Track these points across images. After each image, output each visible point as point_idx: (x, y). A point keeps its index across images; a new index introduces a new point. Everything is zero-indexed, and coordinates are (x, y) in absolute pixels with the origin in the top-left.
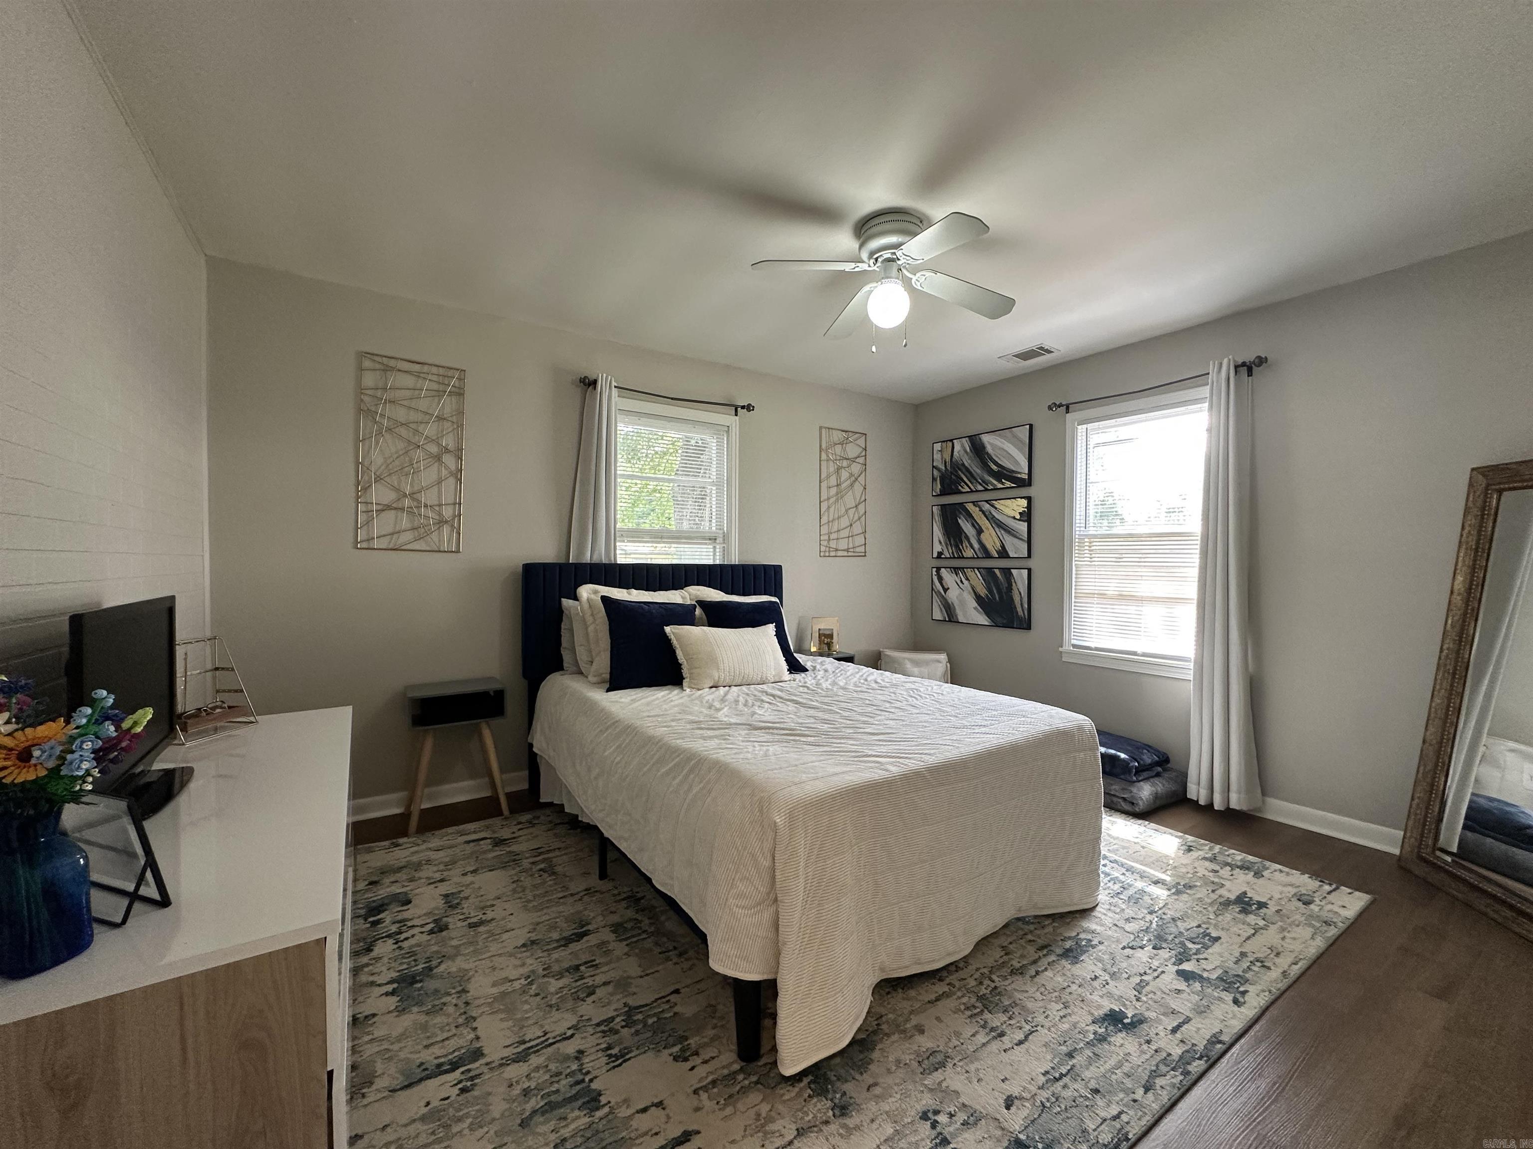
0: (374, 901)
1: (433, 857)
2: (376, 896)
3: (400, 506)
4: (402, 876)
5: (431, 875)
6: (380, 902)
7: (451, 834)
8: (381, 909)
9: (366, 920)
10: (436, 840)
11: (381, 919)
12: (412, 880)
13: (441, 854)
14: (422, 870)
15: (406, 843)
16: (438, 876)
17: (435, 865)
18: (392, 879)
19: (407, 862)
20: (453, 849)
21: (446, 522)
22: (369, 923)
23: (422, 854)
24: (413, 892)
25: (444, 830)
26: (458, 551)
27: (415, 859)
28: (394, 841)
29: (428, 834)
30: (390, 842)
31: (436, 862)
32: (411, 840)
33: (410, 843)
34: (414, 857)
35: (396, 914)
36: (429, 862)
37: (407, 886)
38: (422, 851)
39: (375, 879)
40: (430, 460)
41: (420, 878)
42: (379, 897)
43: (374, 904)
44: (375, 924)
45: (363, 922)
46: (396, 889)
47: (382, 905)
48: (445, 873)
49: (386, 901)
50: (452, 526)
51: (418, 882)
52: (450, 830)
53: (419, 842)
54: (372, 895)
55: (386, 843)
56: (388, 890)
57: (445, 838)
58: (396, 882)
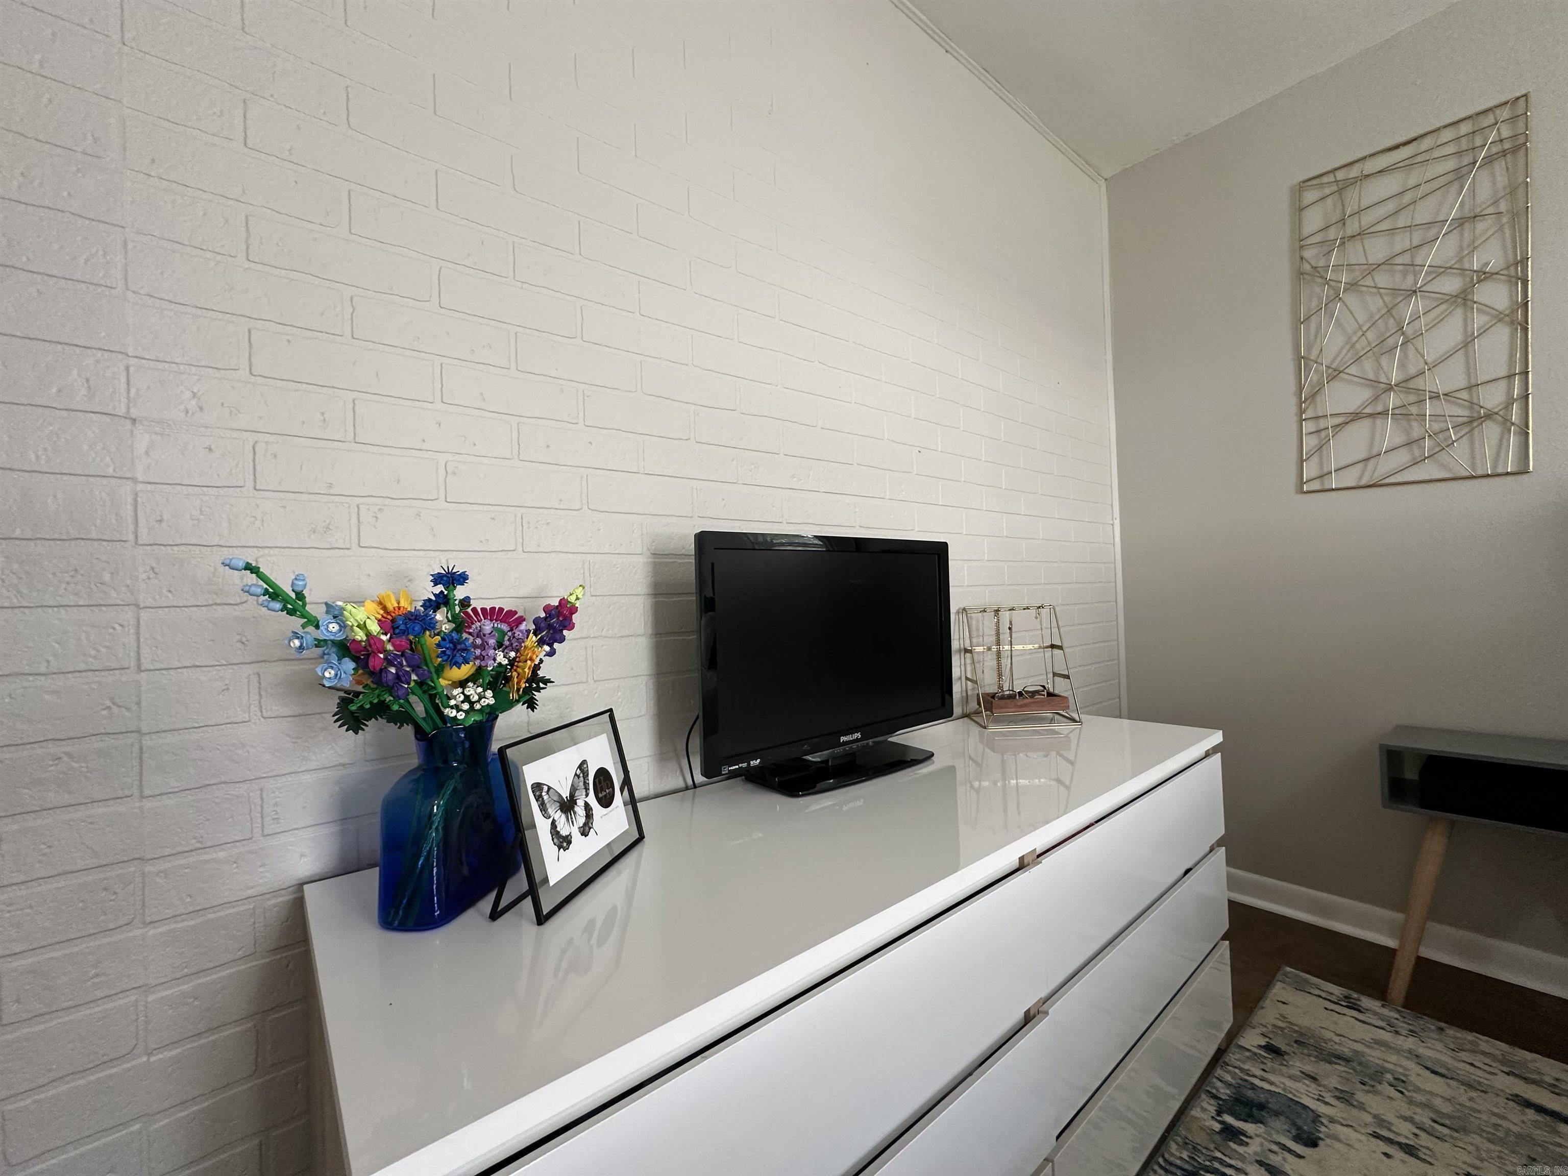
0: (1254, 1087)
1: (1413, 1078)
2: (1262, 1080)
3: (1380, 409)
4: (1333, 1075)
5: (1390, 1117)
6: (1262, 1098)
7: (1483, 1053)
8: (1255, 1111)
9: (1219, 1113)
10: (1439, 1046)
11: (1244, 1133)
12: (1344, 1097)
13: (1436, 1085)
14: (1377, 1093)
15: (1375, 1013)
16: (1404, 1131)
17: (1411, 1102)
18: (1308, 1068)
19: (1356, 1052)
20: (1474, 1094)
21: (1489, 416)
22: (1220, 1122)
23: (1394, 1058)
24: (1330, 1125)
25: (1471, 1036)
26: (1523, 471)
27: (1375, 1056)
28: (1355, 995)
29: (1431, 1025)
30: (1344, 991)
31: (1419, 1098)
32: (1385, 1012)
33: (1382, 1018)
34: (1374, 1053)
35: (1275, 1148)
36: (1399, 1083)
37: (1327, 1103)
38: (1398, 1051)
39: (1279, 1043)
40: (1444, 307)
41: (1362, 1107)
42: (1267, 1086)
43: (1250, 1093)
44: (1231, 1133)
45: (1214, 1114)
46: (1305, 1093)
47: (1262, 1107)
48: (1425, 1140)
49: (1273, 1104)
50: (1506, 423)
51: (1355, 1112)
52: (1486, 1044)
53: (1403, 1028)
54: (1259, 1073)
55: (1337, 991)
56: (1289, 1083)
57: (1463, 1055)
58: (1314, 1079)
